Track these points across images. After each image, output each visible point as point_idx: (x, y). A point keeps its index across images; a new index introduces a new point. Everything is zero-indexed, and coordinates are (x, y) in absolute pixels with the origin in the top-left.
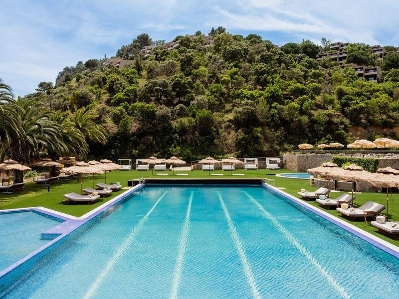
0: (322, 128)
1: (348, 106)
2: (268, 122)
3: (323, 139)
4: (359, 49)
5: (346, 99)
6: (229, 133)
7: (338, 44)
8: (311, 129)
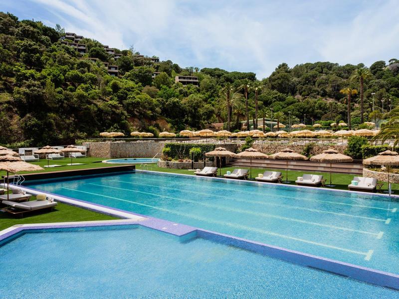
0: (109, 117)
1: (125, 99)
2: (56, 108)
3: (112, 127)
4: (96, 46)
5: (122, 93)
6: (11, 117)
7: (73, 35)
8: (99, 118)
